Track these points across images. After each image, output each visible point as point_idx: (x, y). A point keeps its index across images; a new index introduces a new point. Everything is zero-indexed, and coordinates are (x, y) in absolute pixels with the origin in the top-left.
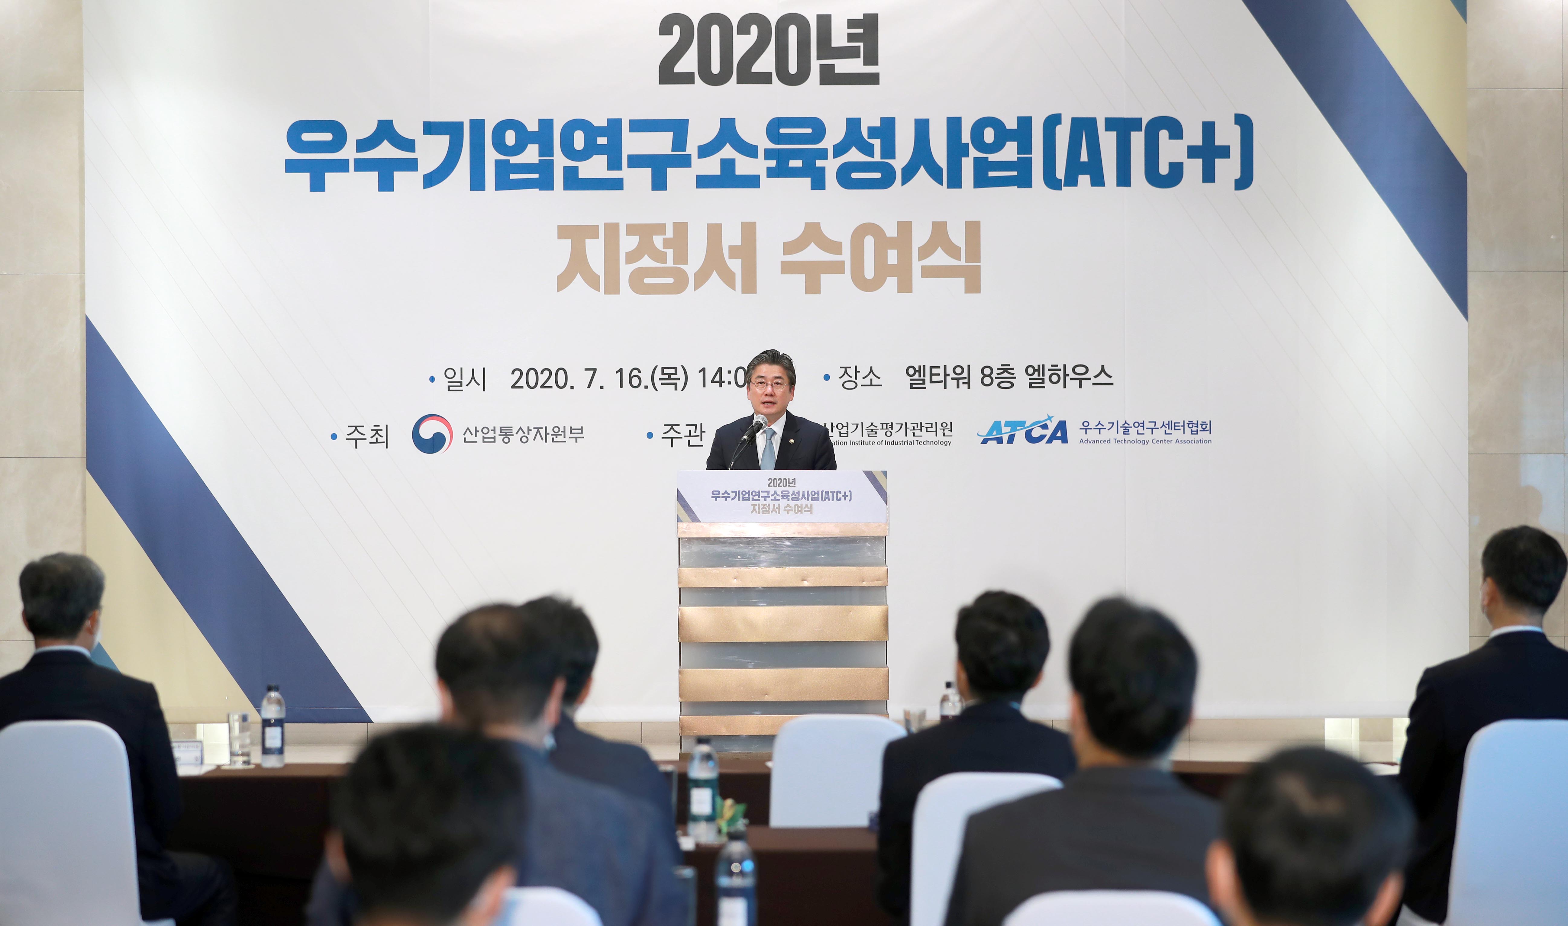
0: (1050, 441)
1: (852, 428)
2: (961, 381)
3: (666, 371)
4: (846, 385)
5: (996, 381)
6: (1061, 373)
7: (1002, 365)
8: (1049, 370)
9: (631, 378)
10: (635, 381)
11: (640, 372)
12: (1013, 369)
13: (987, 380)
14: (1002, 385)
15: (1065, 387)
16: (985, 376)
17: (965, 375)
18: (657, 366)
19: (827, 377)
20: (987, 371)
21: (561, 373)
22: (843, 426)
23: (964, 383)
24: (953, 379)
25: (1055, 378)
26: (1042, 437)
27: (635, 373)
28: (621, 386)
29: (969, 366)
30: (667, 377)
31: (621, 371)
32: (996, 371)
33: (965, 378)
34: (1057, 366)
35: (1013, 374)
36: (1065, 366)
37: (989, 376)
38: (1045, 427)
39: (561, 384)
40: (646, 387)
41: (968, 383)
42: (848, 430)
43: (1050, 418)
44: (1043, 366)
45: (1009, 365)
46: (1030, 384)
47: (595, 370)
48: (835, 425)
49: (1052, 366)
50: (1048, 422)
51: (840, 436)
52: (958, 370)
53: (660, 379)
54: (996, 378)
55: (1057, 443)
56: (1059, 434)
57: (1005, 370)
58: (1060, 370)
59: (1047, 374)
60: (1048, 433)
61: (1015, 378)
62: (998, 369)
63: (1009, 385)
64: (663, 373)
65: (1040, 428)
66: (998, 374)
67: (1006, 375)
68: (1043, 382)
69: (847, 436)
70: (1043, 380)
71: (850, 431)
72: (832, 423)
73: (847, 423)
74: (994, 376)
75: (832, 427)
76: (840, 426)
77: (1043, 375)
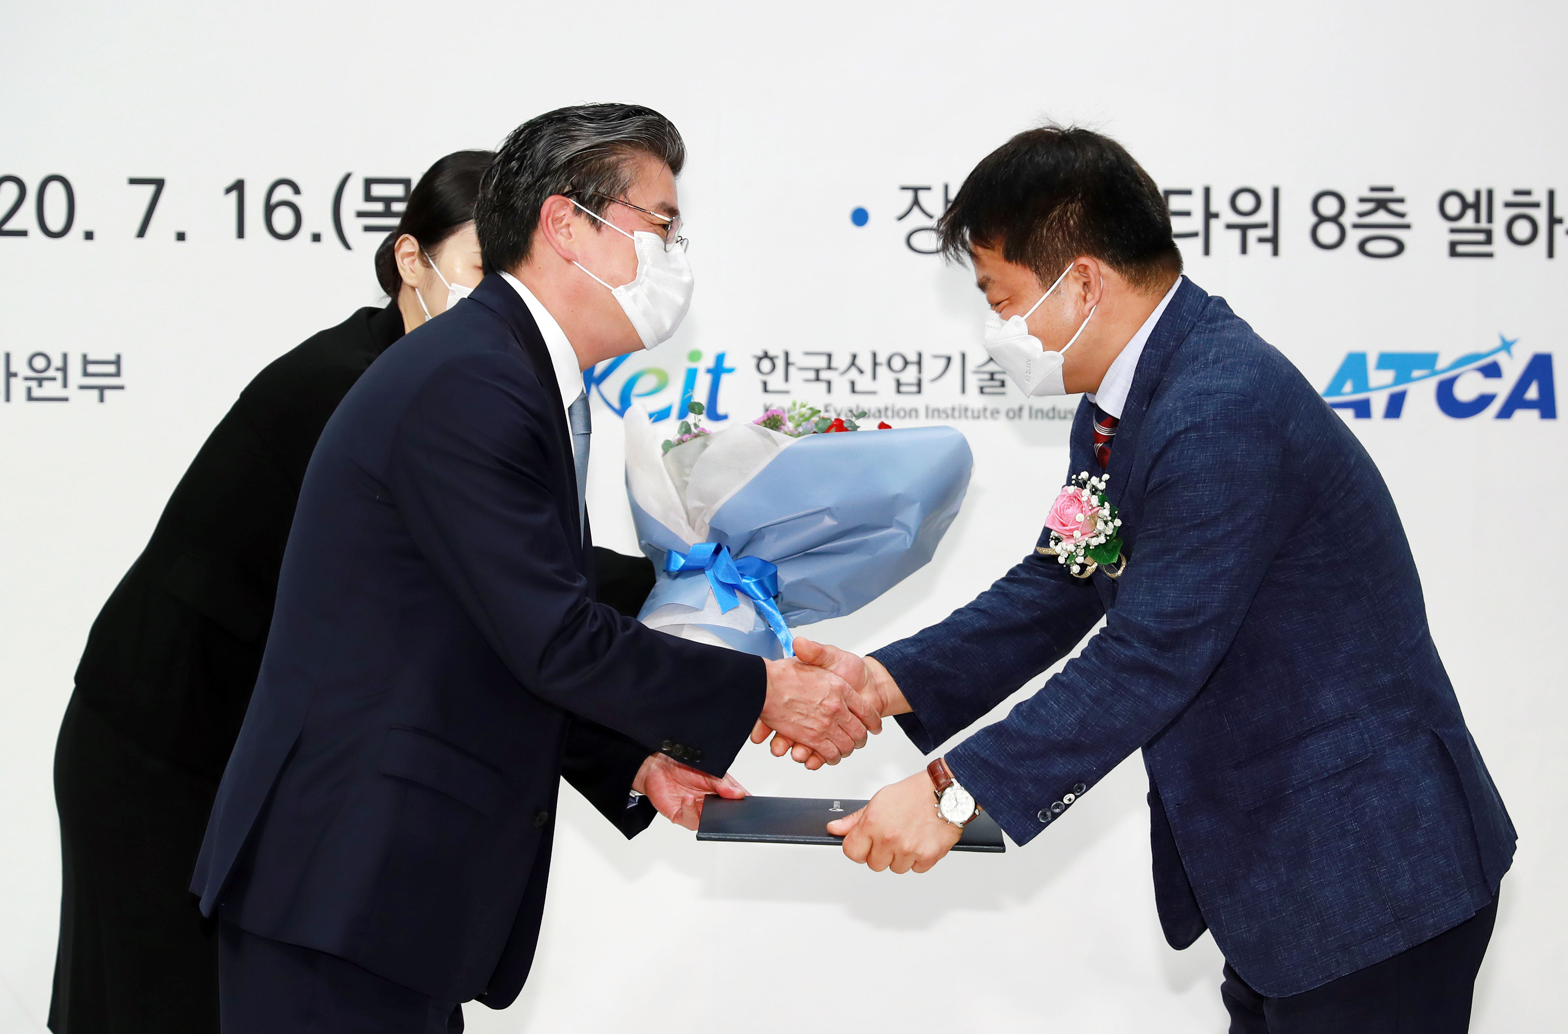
0: (1505, 413)
1: (932, 367)
2: (1252, 235)
3: (377, 190)
4: (916, 241)
5: (1354, 237)
6: (1541, 216)
7: (1373, 189)
8: (1508, 205)
9: (269, 209)
10: (283, 220)
11: (297, 191)
12: (1401, 201)
13: (1328, 233)
14: (1371, 247)
15: (1551, 254)
16: (1322, 219)
17: (1265, 215)
18: (347, 177)
19: (860, 217)
20: (1329, 207)
21: (55, 191)
22: (906, 363)
23: (1261, 240)
24: (1230, 227)
25: (1522, 230)
26: (1484, 401)
27: (283, 193)
28: (241, 234)
29: (1276, 192)
30: (379, 207)
31: (239, 187)
32: (1353, 207)
33: (1264, 226)
34: (1528, 193)
35: (1402, 215)
36: (1551, 194)
37: (1335, 219)
38: (1492, 371)
39: (55, 223)
40: (316, 238)
41: (1274, 240)
42: (920, 371)
43: (1506, 346)
44: (1490, 193)
45: (1390, 189)
46: (1453, 245)
47: (159, 184)
48: (882, 358)
49: (1517, 193)
50: (1502, 359)
51: (899, 391)
52: (1246, 202)
53: (361, 214)
54: (1356, 226)
55: (1527, 418)
56: (1532, 393)
57: (1382, 204)
58: (1536, 205)
59: (1502, 215)
60: (1502, 388)
61: (1407, 227)
62: (1363, 200)
63: (1391, 247)
64: (369, 198)
65: (1479, 376)
66: (1361, 215)
67: (1382, 217)
68: (1489, 241)
69: (919, 392)
70: (1489, 233)
71: (926, 376)
72: (874, 355)
73: (920, 355)
74: (1348, 219)
75: (875, 364)
76: (897, 363)
77: (1490, 220)
